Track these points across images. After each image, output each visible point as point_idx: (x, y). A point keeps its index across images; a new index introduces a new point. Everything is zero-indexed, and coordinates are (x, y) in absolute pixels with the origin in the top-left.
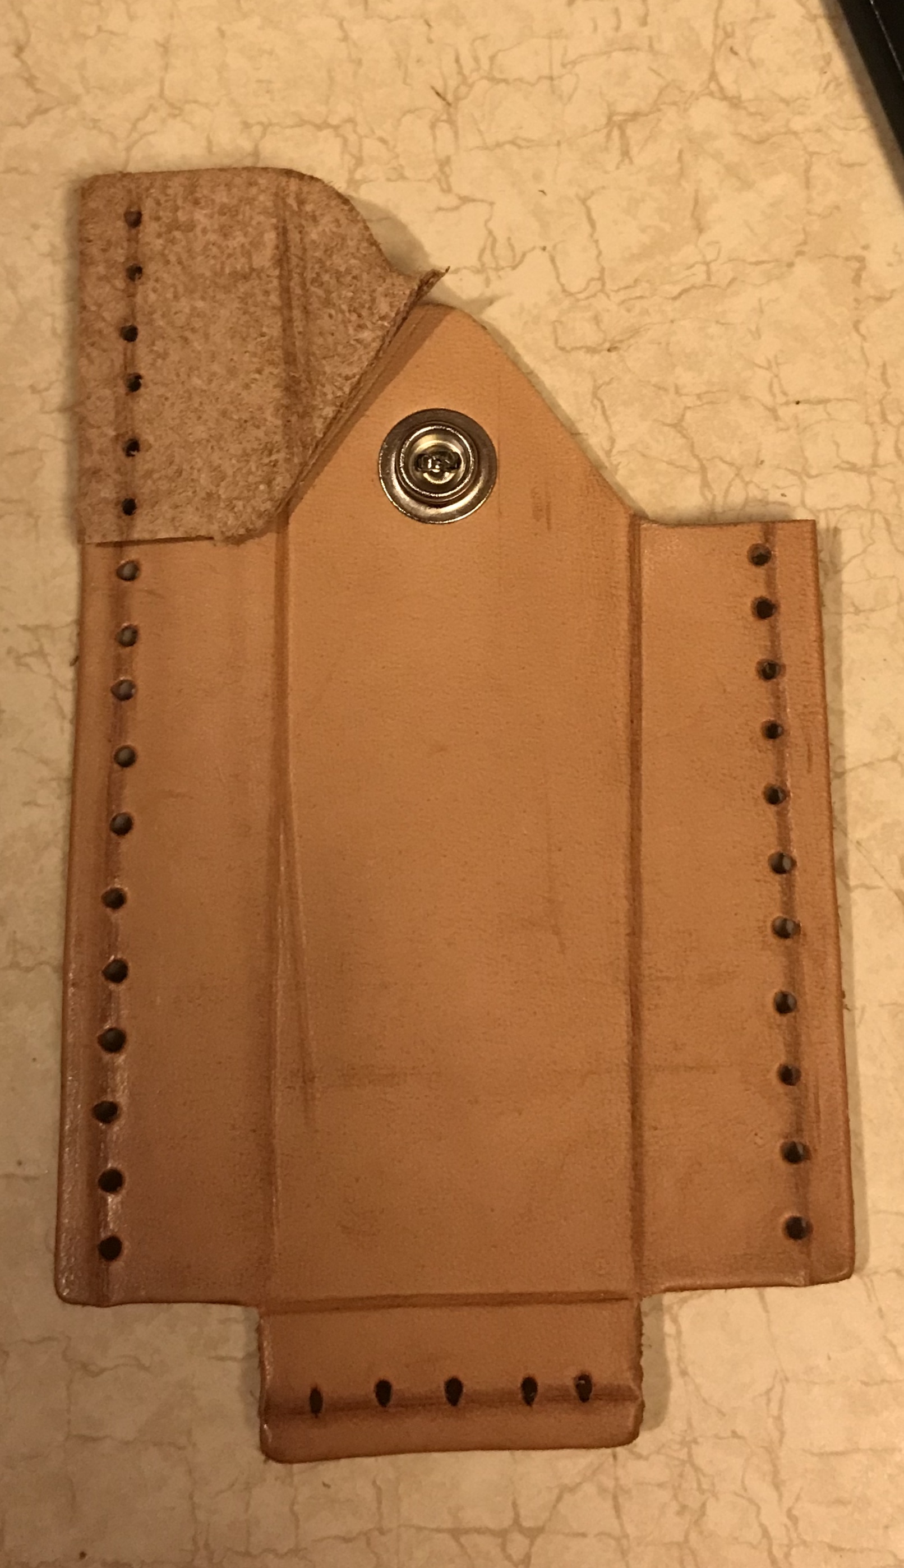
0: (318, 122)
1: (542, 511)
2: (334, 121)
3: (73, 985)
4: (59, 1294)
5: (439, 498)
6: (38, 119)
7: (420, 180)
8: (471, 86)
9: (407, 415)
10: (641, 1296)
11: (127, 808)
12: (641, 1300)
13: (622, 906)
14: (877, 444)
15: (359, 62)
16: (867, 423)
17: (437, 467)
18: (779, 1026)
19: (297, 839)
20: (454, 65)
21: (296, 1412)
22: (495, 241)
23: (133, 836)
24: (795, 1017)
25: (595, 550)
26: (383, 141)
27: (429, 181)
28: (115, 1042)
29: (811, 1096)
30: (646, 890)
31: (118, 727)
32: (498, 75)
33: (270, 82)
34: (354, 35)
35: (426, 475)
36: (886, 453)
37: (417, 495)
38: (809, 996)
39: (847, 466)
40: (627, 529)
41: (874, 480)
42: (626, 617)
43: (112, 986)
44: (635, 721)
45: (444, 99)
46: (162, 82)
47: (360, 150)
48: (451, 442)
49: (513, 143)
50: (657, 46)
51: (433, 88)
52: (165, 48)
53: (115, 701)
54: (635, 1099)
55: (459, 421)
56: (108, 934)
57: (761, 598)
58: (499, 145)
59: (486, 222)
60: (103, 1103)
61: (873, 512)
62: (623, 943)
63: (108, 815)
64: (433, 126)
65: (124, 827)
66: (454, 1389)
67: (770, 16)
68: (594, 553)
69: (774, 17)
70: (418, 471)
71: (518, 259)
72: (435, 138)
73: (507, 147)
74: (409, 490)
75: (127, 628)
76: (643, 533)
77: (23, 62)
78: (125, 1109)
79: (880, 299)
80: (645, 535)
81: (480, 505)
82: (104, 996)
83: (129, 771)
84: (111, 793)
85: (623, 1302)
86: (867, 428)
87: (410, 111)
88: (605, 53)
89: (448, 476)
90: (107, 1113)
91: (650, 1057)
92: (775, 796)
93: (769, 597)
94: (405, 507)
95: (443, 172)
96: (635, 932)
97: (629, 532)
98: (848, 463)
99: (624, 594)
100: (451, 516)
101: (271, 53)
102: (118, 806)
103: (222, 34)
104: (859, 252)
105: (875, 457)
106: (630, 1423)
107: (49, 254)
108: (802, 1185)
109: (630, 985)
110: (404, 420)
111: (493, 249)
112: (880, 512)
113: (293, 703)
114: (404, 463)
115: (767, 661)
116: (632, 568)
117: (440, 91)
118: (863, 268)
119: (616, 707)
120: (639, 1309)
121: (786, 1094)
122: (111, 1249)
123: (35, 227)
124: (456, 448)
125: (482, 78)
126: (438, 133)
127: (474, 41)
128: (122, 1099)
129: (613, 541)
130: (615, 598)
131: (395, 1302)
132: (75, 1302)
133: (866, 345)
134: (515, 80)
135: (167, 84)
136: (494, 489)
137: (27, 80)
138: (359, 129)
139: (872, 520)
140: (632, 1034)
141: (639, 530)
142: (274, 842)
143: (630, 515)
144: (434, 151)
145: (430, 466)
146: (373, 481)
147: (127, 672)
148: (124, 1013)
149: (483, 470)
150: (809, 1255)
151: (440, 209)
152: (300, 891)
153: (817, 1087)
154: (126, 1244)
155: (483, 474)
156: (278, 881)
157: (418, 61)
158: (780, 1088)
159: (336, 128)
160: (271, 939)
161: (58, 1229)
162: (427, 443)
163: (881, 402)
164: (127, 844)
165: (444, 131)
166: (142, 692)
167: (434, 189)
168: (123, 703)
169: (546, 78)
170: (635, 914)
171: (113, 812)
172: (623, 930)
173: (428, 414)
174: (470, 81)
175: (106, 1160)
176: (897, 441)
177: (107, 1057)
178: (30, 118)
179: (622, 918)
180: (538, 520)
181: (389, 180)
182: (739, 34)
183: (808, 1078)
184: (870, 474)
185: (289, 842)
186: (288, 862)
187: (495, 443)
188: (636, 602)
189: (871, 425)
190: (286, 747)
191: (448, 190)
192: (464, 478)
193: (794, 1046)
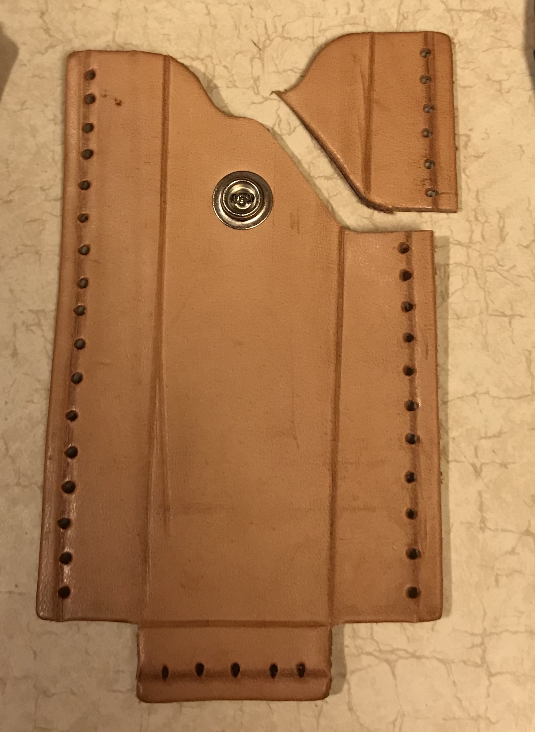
0: (193, 56)
1: (295, 224)
2: (201, 56)
3: (50, 459)
4: (38, 615)
5: (242, 216)
6: (50, 51)
7: (243, 88)
8: (272, 41)
9: (228, 174)
10: (332, 625)
11: (80, 370)
12: (332, 626)
13: (329, 427)
14: (472, 232)
15: (215, 27)
16: (467, 220)
17: (242, 200)
18: (407, 489)
19: (165, 388)
20: (264, 30)
21: (155, 677)
22: (280, 121)
23: (82, 384)
24: (415, 485)
25: (322, 244)
26: (225, 67)
27: (248, 88)
28: (70, 488)
29: (423, 525)
30: (342, 417)
31: (77, 329)
32: (286, 35)
33: (169, 35)
34: (213, 12)
35: (236, 205)
36: (477, 237)
37: (231, 215)
38: (423, 475)
39: (456, 243)
40: (338, 234)
41: (470, 250)
42: (336, 278)
43: (69, 460)
44: (339, 332)
45: (258, 47)
46: (114, 33)
47: (214, 72)
48: (250, 188)
49: (291, 70)
50: (368, 22)
51: (252, 41)
52: (117, 16)
53: (76, 316)
54: (332, 524)
55: (253, 178)
56: (68, 434)
57: (404, 270)
58: (285, 71)
59: (277, 110)
60: (63, 519)
61: (469, 267)
62: (329, 445)
63: (70, 375)
64: (252, 60)
65: (77, 380)
66: (235, 669)
67: (427, 9)
68: (320, 245)
69: (429, 9)
70: (232, 202)
71: (292, 130)
72: (252, 67)
73: (289, 72)
74: (227, 212)
75: (83, 279)
76: (345, 236)
77: (44, 21)
78: (74, 522)
79: (478, 157)
80: (347, 238)
81: (263, 221)
82: (65, 465)
83: (81, 351)
84: (72, 362)
85: (322, 628)
86: (467, 223)
87: (240, 52)
88: (341, 26)
89: (247, 206)
90: (64, 524)
91: (340, 503)
92: (409, 371)
93: (408, 270)
94: (225, 220)
95: (256, 84)
96: (335, 439)
97: (339, 235)
98: (456, 241)
99: (336, 267)
100: (249, 226)
101: (170, 21)
102: (76, 369)
103: (146, 10)
104: (467, 132)
105: (471, 238)
106: (324, 688)
107: (53, 120)
108: (415, 570)
109: (332, 466)
110: (225, 177)
111: (279, 125)
112: (472, 267)
113: (165, 319)
114: (225, 198)
115: (407, 302)
116: (340, 254)
117: (256, 42)
118: (469, 140)
119: (329, 324)
120: (331, 631)
121: (410, 524)
122: (64, 593)
123: (47, 106)
124: (252, 191)
125: (278, 36)
126: (254, 64)
127: (275, 17)
128: (73, 516)
129: (330, 240)
130: (331, 269)
131: (207, 624)
132: (46, 619)
133: (469, 180)
134: (295, 38)
135: (117, 34)
136: (271, 213)
137: (45, 30)
138: (214, 61)
139: (468, 270)
140: (332, 491)
141: (344, 235)
142: (153, 388)
143: (340, 227)
144: (252, 73)
145: (238, 200)
146: (209, 207)
147: (82, 301)
148: (75, 473)
149: (265, 202)
150: (418, 606)
151: (253, 103)
152: (166, 414)
153: (425, 521)
154: (72, 590)
155: (265, 205)
156: (155, 409)
157: (246, 27)
158: (406, 520)
159: (202, 60)
160: (151, 438)
161: (38, 582)
162: (237, 188)
163: (475, 210)
164: (79, 388)
165: (257, 63)
166: (89, 312)
167: (251, 92)
168: (80, 317)
169: (310, 37)
170: (336, 430)
171: (73, 372)
172: (329, 438)
173: (238, 174)
174: (271, 38)
175: (64, 548)
176: (483, 230)
177: (65, 495)
178: (47, 49)
179: (329, 432)
180: (292, 228)
181: (228, 87)
182: (410, 18)
183: (421, 515)
184: (468, 247)
185: (161, 389)
186: (160, 399)
187: (272, 189)
188: (341, 271)
189: (470, 222)
190: (161, 342)
191: (258, 94)
192: (255, 206)
193: (415, 499)
